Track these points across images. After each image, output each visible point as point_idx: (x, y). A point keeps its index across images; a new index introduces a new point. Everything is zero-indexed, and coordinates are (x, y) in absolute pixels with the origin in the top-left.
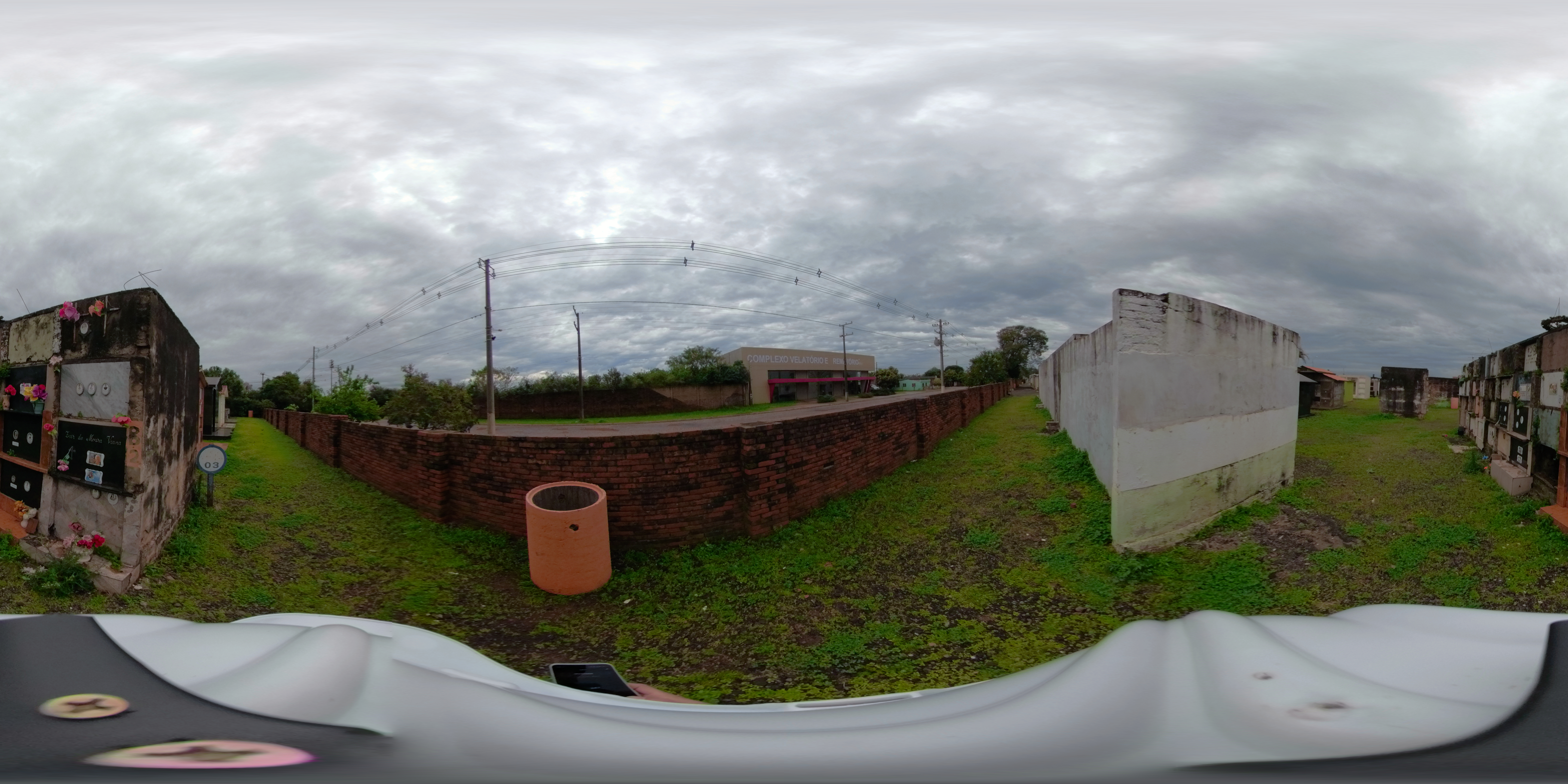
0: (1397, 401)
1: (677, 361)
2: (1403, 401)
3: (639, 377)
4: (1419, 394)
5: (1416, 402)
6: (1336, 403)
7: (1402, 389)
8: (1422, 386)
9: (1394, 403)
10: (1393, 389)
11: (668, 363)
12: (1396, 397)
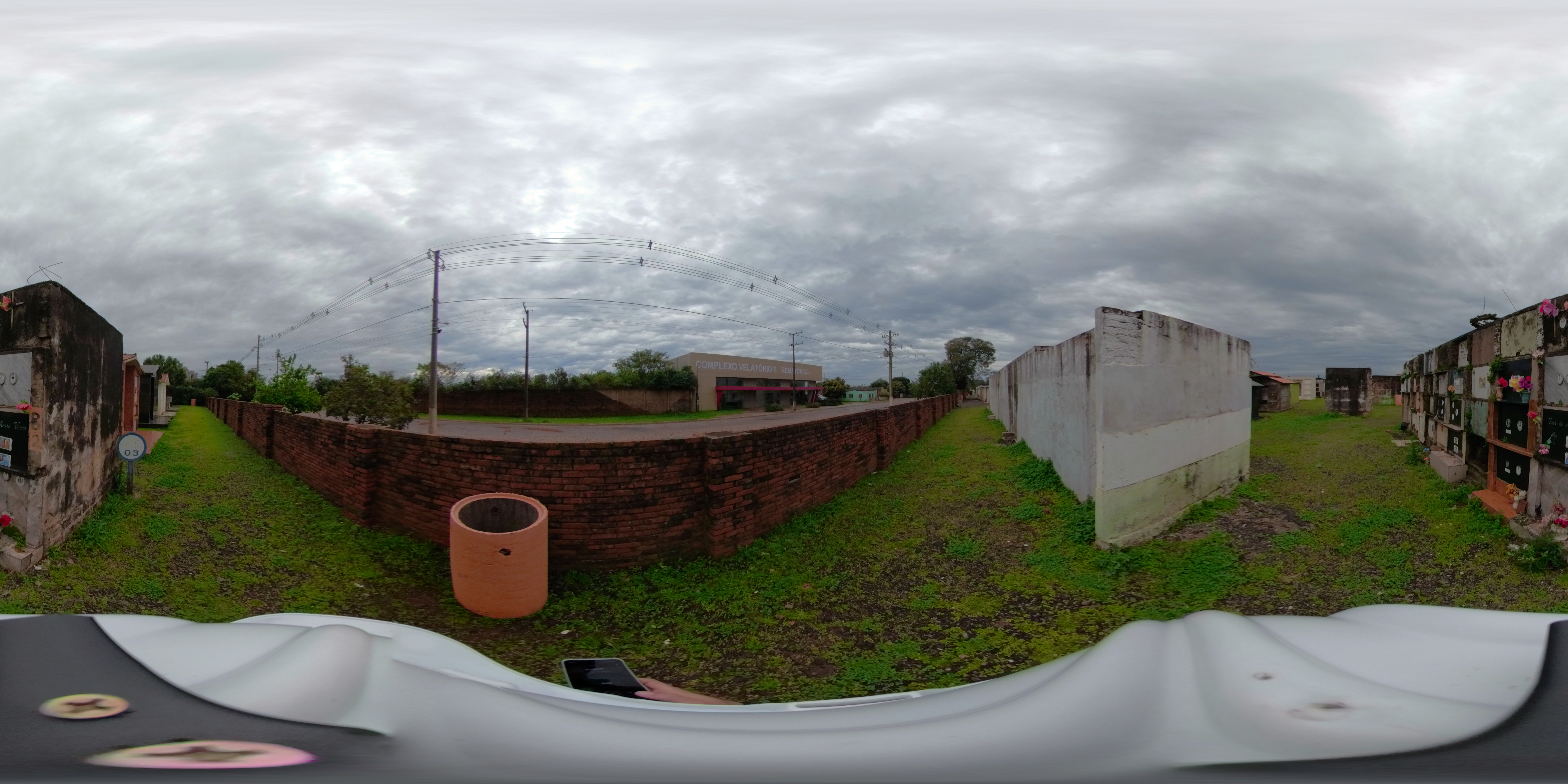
0: (1342, 400)
1: (624, 364)
2: (1348, 400)
3: (586, 378)
4: (1363, 392)
5: (1361, 401)
6: (1283, 405)
7: (1347, 389)
8: (1366, 385)
9: (1340, 402)
10: (1338, 389)
11: (616, 365)
12: (1341, 397)
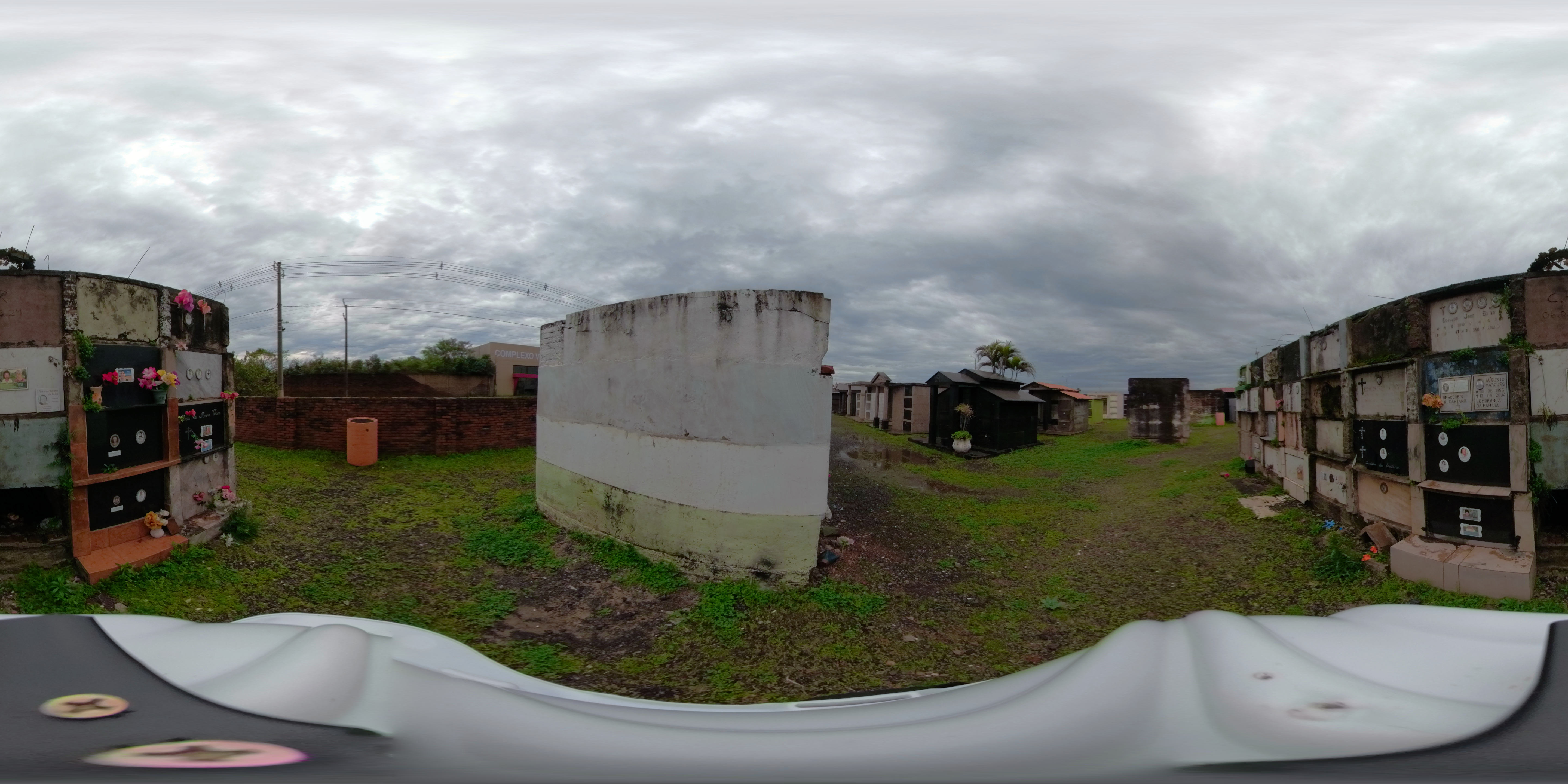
0: (1150, 422)
1: (431, 351)
2: (1158, 422)
3: (397, 363)
4: (1178, 412)
5: (1176, 423)
6: (1079, 426)
7: (1156, 407)
8: (1182, 401)
9: (1148, 425)
10: (1145, 407)
11: (424, 352)
12: (1149, 418)
